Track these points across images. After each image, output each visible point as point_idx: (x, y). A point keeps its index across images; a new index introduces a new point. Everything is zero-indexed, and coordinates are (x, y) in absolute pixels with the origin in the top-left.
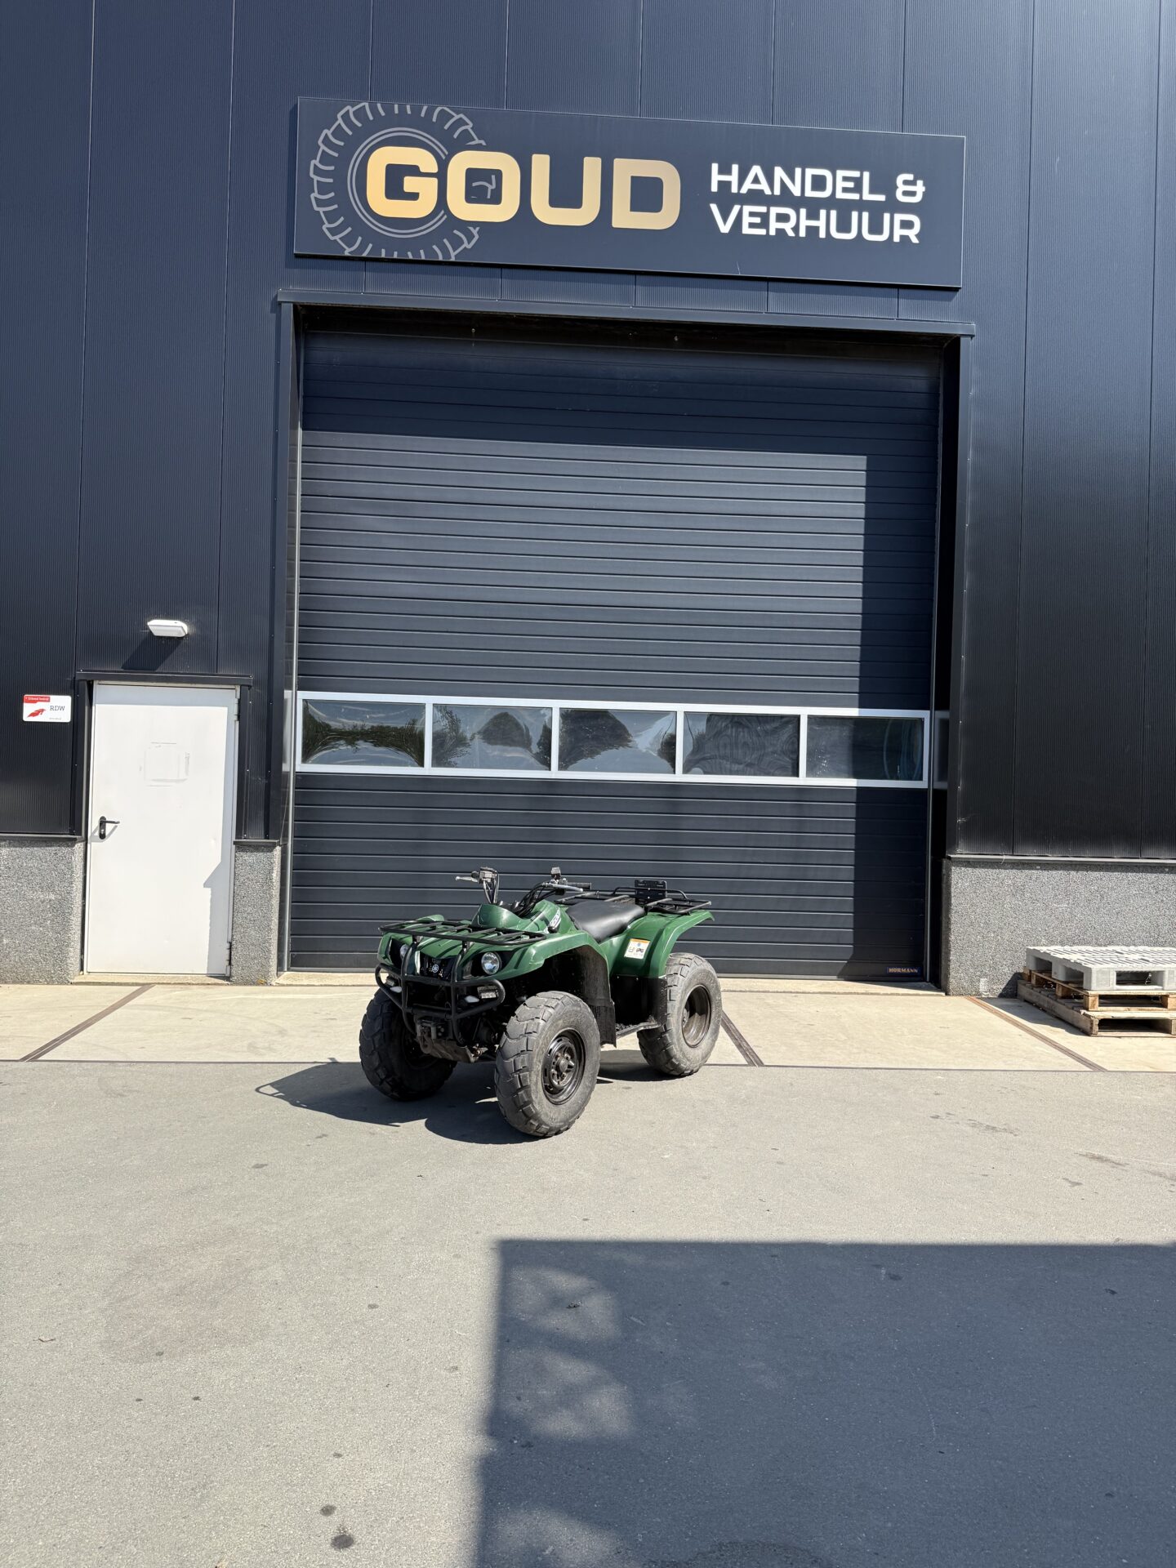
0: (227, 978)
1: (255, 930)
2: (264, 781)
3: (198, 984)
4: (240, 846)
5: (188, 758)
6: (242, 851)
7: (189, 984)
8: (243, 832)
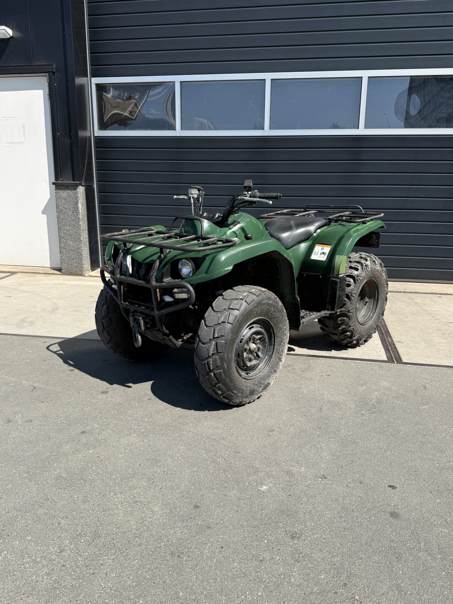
0: (60, 270)
1: (72, 241)
2: (69, 141)
3: (43, 273)
4: (58, 185)
5: (24, 127)
6: (59, 189)
7: (39, 273)
8: (59, 177)
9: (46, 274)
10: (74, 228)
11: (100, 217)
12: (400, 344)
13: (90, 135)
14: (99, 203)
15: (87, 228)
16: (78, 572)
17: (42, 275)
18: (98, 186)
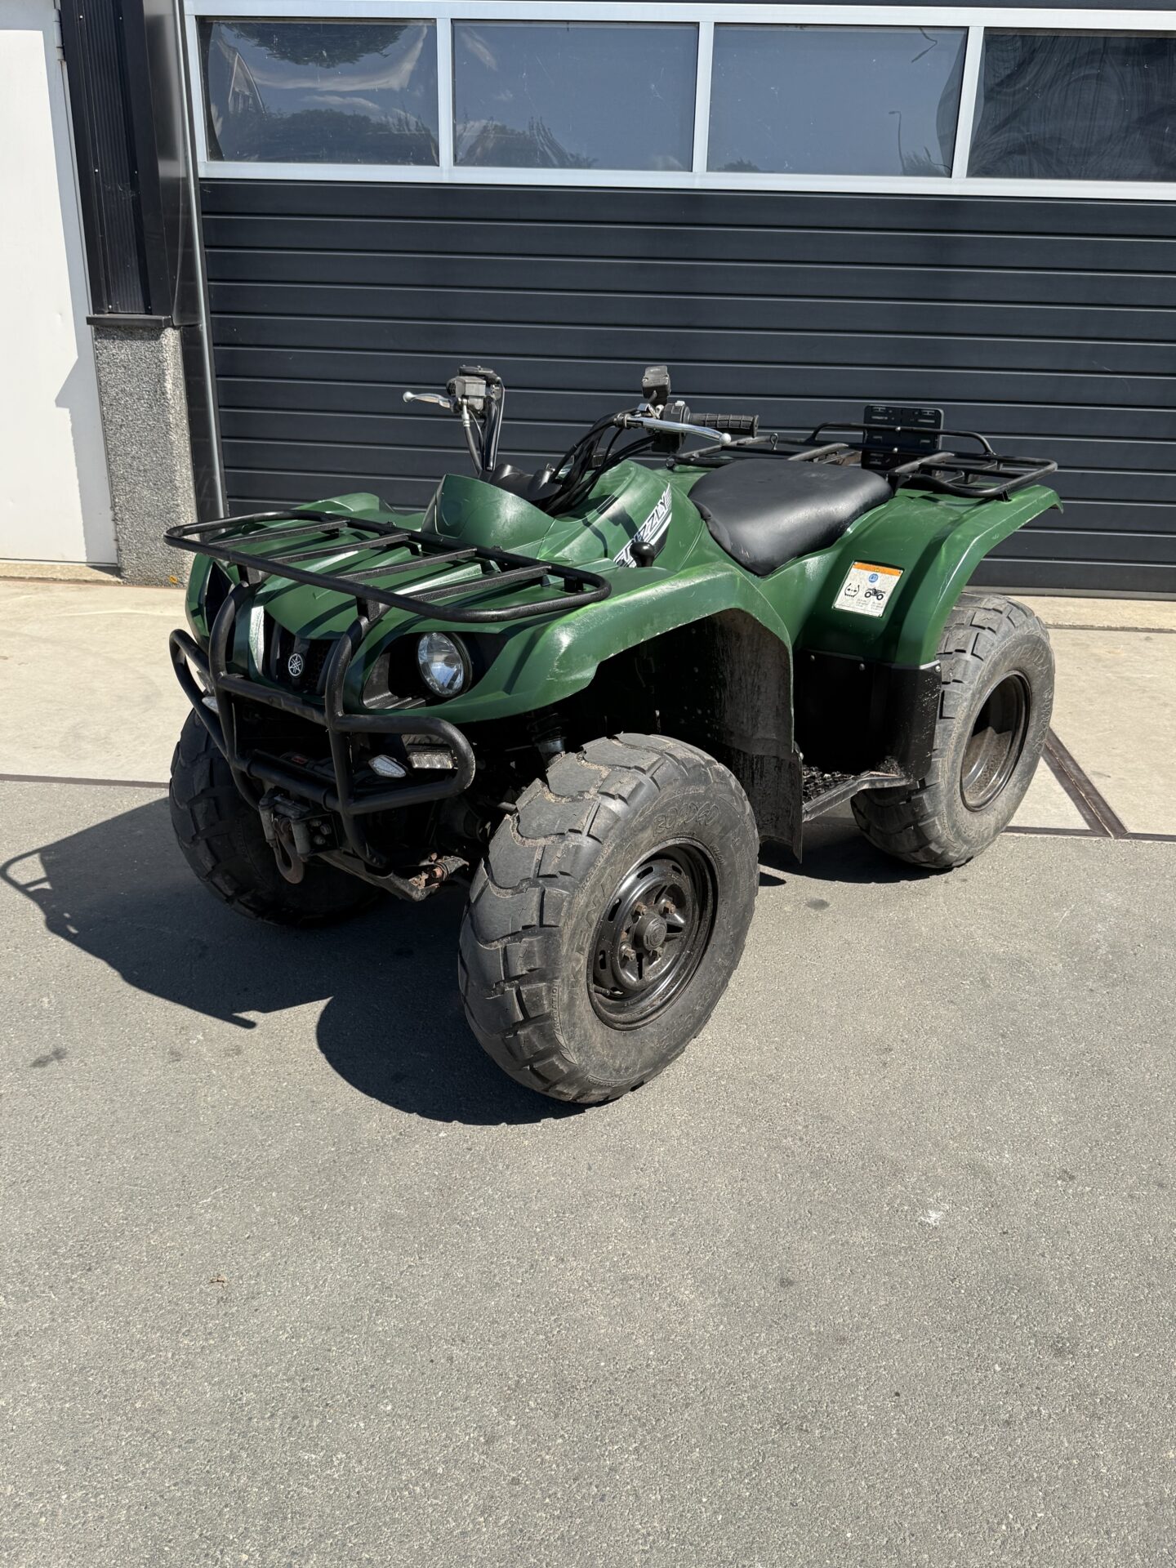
0: (115, 570)
1: (149, 487)
2: (130, 194)
3: (69, 581)
4: (102, 327)
6: (105, 338)
7: (55, 580)
8: (105, 300)
9: (77, 581)
10: (156, 452)
11: (219, 416)
12: (1102, 780)
13: (185, 176)
14: (214, 375)
15: (188, 449)
16: (559, 1496)
17: (67, 585)
18: (214, 326)
